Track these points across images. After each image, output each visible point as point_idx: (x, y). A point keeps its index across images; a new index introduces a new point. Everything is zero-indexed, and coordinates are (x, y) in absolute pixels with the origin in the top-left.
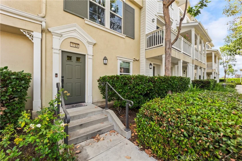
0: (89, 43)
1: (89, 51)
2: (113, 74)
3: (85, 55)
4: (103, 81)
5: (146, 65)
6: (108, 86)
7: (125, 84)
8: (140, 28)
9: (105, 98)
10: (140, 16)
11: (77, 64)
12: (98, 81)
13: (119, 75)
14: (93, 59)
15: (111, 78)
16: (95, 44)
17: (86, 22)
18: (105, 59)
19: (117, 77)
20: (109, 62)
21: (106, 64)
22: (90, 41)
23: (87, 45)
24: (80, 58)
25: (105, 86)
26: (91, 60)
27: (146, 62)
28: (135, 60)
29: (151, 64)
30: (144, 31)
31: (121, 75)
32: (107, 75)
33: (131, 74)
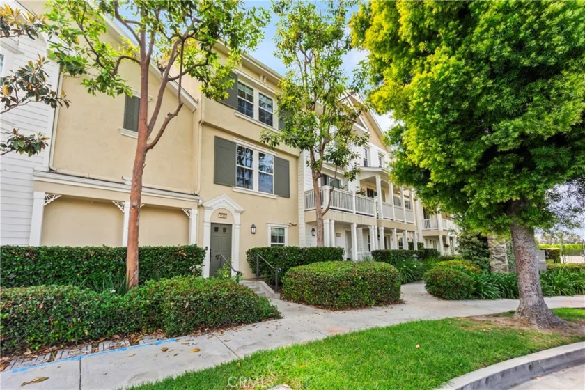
0: (237, 212)
1: (235, 220)
2: (264, 246)
3: (231, 225)
4: (252, 253)
5: (307, 231)
6: (260, 258)
7: (276, 256)
8: (297, 182)
9: (254, 272)
10: (297, 169)
11: (224, 235)
12: (247, 254)
13: (270, 246)
14: (240, 229)
15: (262, 249)
16: (242, 213)
17: (234, 190)
18: (253, 227)
19: (268, 249)
20: (258, 230)
21: (254, 233)
22: (238, 209)
23: (234, 213)
24: (227, 228)
25: (255, 258)
26: (238, 230)
27: (306, 228)
28: (292, 225)
29: (313, 230)
30: (302, 187)
31: (272, 245)
32: (257, 247)
33: (286, 244)
